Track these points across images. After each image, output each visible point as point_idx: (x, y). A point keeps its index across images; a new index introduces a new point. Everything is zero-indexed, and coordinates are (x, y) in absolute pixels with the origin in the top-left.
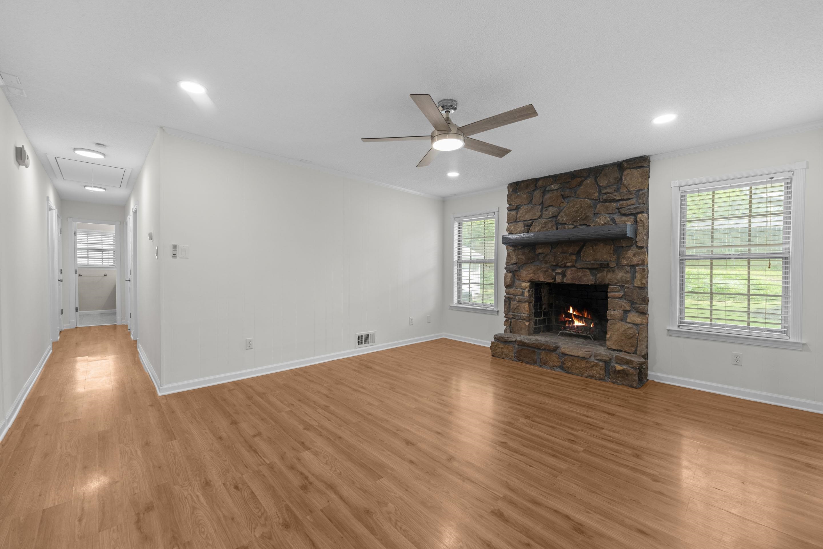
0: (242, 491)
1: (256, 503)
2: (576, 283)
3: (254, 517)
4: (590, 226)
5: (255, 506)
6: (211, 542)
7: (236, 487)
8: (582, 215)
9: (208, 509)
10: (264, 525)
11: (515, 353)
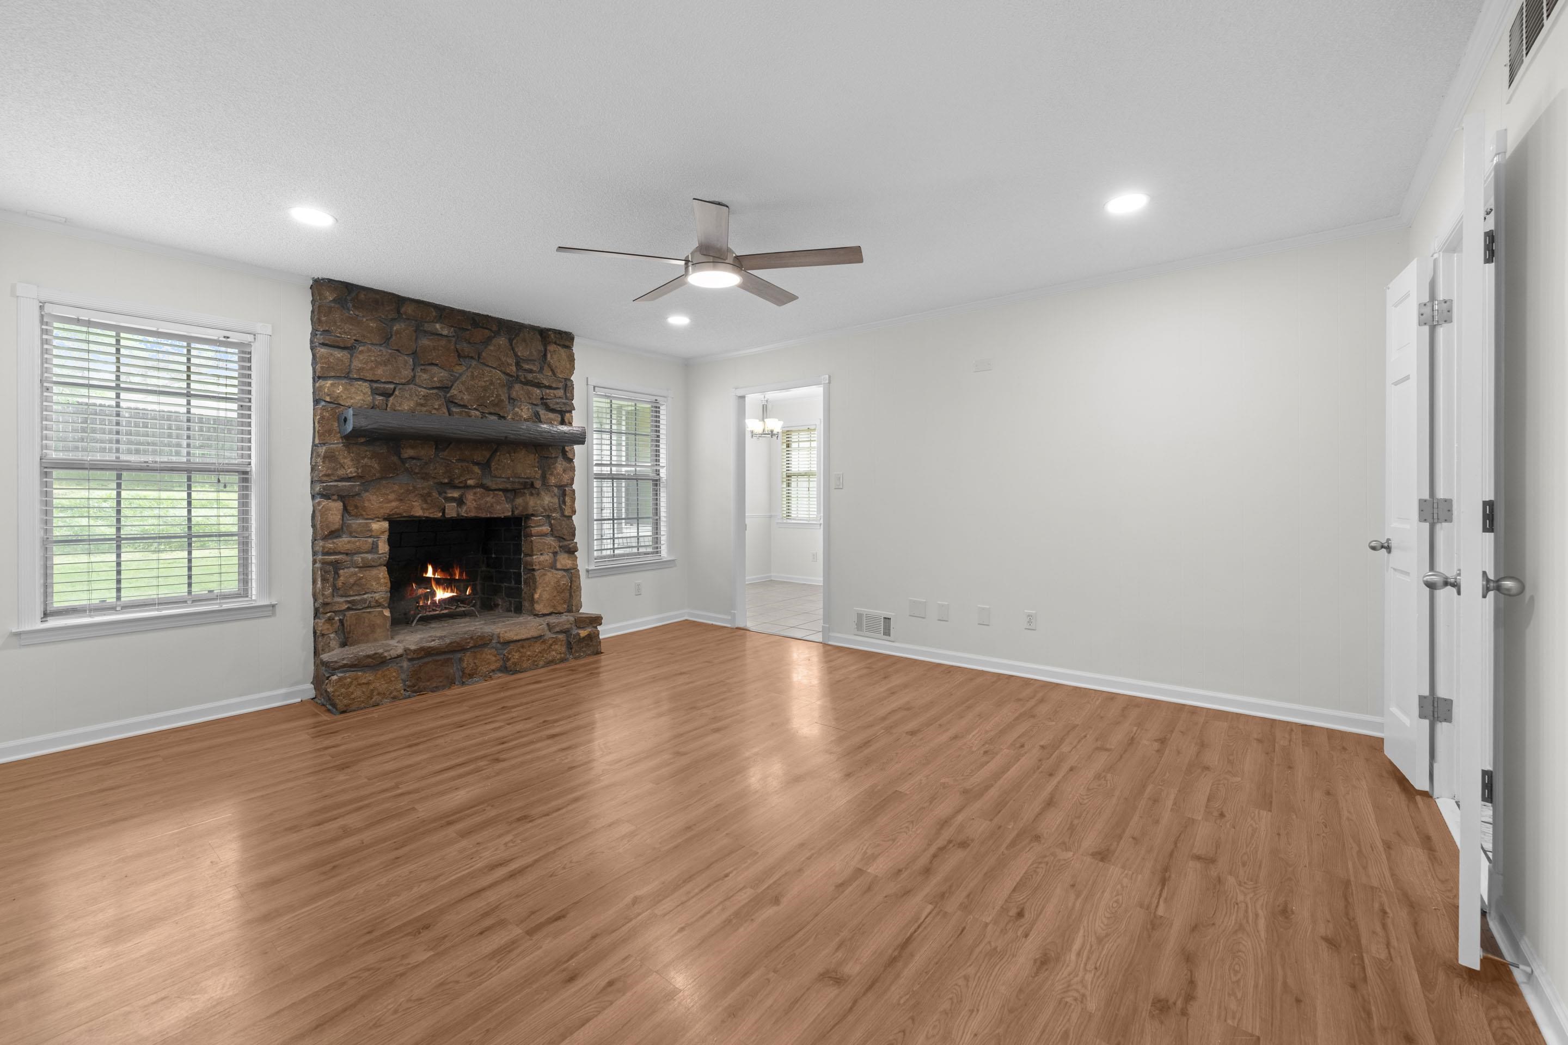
0: (1021, 904)
1: (1030, 877)
2: (483, 515)
3: (1052, 868)
4: (504, 418)
5: (1034, 877)
6: (1119, 887)
7: (1020, 914)
8: (493, 396)
9: (1085, 922)
10: (1054, 854)
11: (404, 681)
